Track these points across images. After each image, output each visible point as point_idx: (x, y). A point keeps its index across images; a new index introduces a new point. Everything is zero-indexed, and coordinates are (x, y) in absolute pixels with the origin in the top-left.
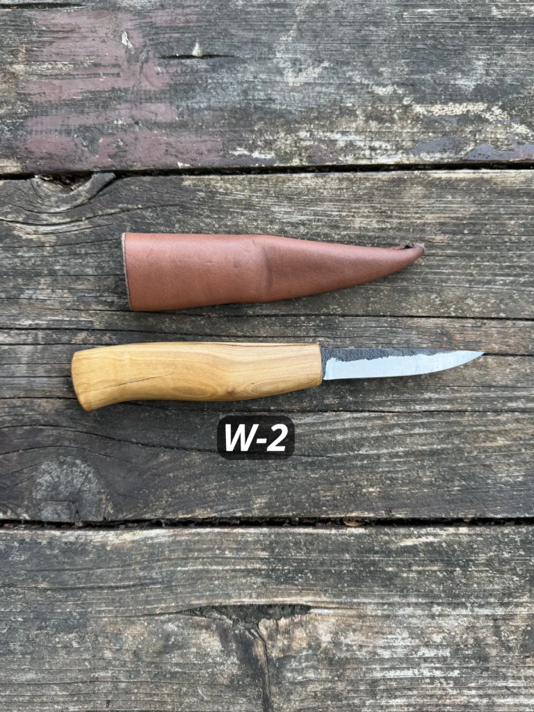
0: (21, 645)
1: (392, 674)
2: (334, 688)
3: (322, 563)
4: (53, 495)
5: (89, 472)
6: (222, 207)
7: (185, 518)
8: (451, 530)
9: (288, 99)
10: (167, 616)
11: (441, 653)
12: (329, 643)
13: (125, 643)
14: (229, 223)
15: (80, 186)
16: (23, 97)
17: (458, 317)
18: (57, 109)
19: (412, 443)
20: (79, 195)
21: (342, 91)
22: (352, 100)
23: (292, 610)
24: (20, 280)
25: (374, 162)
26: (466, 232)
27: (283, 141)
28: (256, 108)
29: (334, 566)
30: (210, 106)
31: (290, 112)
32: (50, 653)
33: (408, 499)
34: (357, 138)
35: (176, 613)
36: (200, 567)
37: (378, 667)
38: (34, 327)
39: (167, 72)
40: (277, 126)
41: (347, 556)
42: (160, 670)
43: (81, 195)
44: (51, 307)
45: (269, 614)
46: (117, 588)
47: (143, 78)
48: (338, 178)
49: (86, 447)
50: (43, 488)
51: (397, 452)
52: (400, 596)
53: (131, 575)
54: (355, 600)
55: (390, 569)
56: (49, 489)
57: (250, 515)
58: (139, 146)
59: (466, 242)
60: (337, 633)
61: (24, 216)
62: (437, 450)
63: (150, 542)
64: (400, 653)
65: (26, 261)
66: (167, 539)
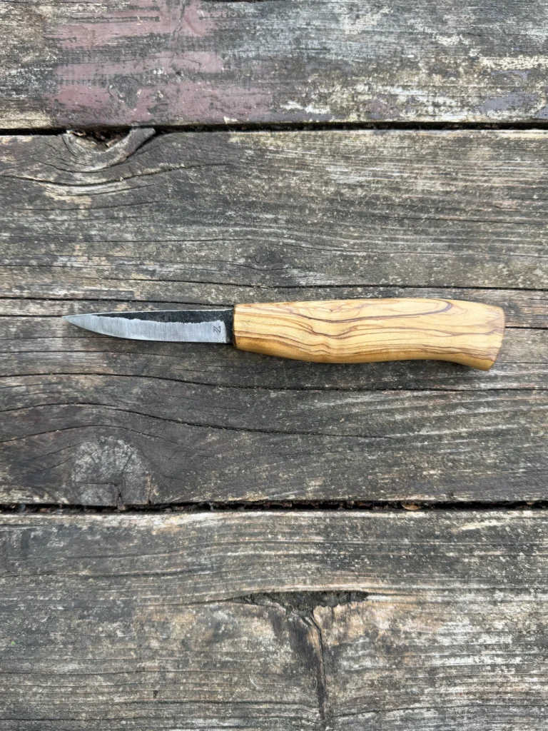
0: (62, 635)
1: (452, 662)
2: (391, 677)
3: (380, 548)
4: (94, 478)
5: (133, 453)
6: (272, 166)
7: (235, 501)
8: (516, 513)
9: (344, 49)
10: (217, 604)
11: (503, 640)
12: (387, 630)
13: (172, 632)
14: (280, 184)
15: (116, 142)
16: (52, 43)
17: (526, 289)
18: (89, 56)
19: (476, 423)
20: (116, 152)
21: (403, 41)
22: (414, 51)
23: (348, 596)
24: (53, 246)
25: (437, 119)
26: (535, 197)
27: (339, 95)
28: (309, 58)
29: (393, 551)
30: (259, 55)
31: (347, 64)
32: (93, 643)
33: (471, 481)
34: (420, 93)
35: (227, 600)
36: (252, 552)
37: (437, 655)
38: (70, 297)
39: (212, 17)
40: (333, 79)
41: (406, 541)
42: (209, 660)
43: (118, 153)
44: (87, 276)
45: (324, 601)
46: (163, 575)
47: (185, 23)
48: (399, 136)
49: (129, 426)
50: (83, 470)
51: (460, 433)
52: (461, 582)
53: (178, 561)
54: (415, 587)
55: (451, 554)
56: (90, 471)
57: (304, 498)
58: (181, 99)
59: (536, 208)
60: (395, 621)
61: (55, 175)
62: (502, 430)
63: (198, 526)
64: (461, 640)
65: (59, 225)
66: (216, 523)
